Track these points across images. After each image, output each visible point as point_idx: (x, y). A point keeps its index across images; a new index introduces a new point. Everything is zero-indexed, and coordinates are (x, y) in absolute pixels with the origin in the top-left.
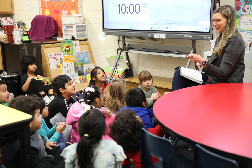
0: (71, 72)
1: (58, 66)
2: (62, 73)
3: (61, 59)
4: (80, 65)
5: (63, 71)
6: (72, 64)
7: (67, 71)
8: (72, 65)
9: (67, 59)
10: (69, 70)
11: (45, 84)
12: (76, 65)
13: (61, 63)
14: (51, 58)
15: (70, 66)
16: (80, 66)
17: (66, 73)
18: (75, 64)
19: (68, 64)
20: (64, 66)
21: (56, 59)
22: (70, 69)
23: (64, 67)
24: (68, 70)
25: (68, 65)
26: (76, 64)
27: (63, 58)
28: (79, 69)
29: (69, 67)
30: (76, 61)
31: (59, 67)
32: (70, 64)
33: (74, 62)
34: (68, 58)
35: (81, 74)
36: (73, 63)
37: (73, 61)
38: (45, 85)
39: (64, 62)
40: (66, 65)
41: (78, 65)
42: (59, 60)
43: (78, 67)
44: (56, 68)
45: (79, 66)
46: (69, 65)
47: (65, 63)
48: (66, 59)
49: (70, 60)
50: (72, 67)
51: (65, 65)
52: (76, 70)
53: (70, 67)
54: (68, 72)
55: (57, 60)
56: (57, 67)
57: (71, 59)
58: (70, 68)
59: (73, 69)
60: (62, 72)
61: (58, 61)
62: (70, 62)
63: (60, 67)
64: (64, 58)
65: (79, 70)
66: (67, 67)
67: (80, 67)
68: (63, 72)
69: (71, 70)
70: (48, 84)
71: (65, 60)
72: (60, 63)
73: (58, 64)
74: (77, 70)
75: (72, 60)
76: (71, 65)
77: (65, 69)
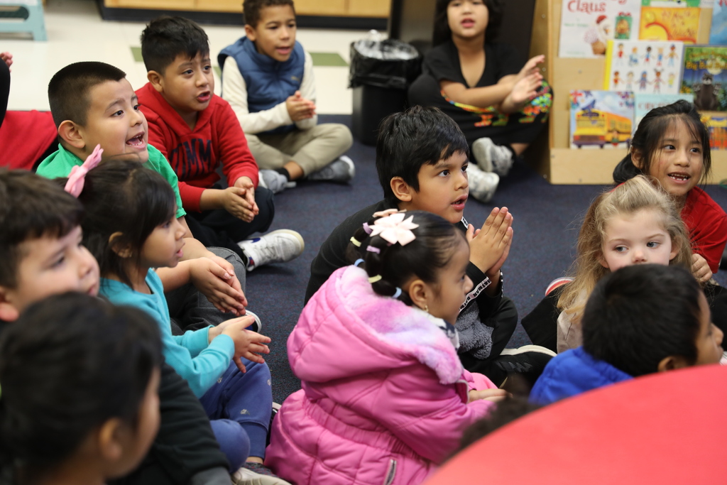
0: (657, 87)
1: (600, 48)
2: (612, 83)
3: (622, 18)
4: (718, 59)
5: (617, 73)
6: (673, 48)
7: (638, 77)
8: (672, 56)
9: (656, 23)
10: (651, 77)
11: (480, 120)
12: (697, 59)
13: (621, 34)
14: (574, 6)
15: (660, 57)
16: (718, 65)
17: (629, 86)
18: (688, 52)
19: (652, 44)
20: (627, 51)
21: (596, 15)
22: (658, 74)
23: (625, 59)
24: (644, 75)
25: (649, 49)
26: (696, 53)
27: (636, 16)
28: (709, 77)
29: (653, 62)
30: (701, 38)
31: (604, 53)
32: (661, 50)
33: (694, 41)
34: (660, 18)
35: (712, 103)
36: (680, 46)
37: (687, 34)
38: (482, 124)
39: (634, 33)
40: (642, 52)
41: (705, 61)
42: (610, 23)
43: (705, 70)
44: (588, 53)
45: (709, 63)
46: (654, 53)
47: (640, 37)
48: (652, 20)
49: (672, 31)
50: (671, 63)
51: (635, 50)
52: (689, 82)
53: (659, 64)
54: (643, 81)
55: (600, 19)
56: (596, 51)
57: (678, 22)
58: (659, 69)
59: (672, 75)
60: (612, 77)
61: (604, 23)
62: (670, 37)
63: (608, 52)
64: (642, 17)
65: (709, 82)
66: (641, 61)
67: (714, 71)
68: (616, 81)
69: (664, 76)
70: (495, 124)
71: (645, 23)
72: (612, 33)
73: (601, 36)
74: (695, 82)
75: (684, 29)
76: (667, 51)
77: (630, 65)
